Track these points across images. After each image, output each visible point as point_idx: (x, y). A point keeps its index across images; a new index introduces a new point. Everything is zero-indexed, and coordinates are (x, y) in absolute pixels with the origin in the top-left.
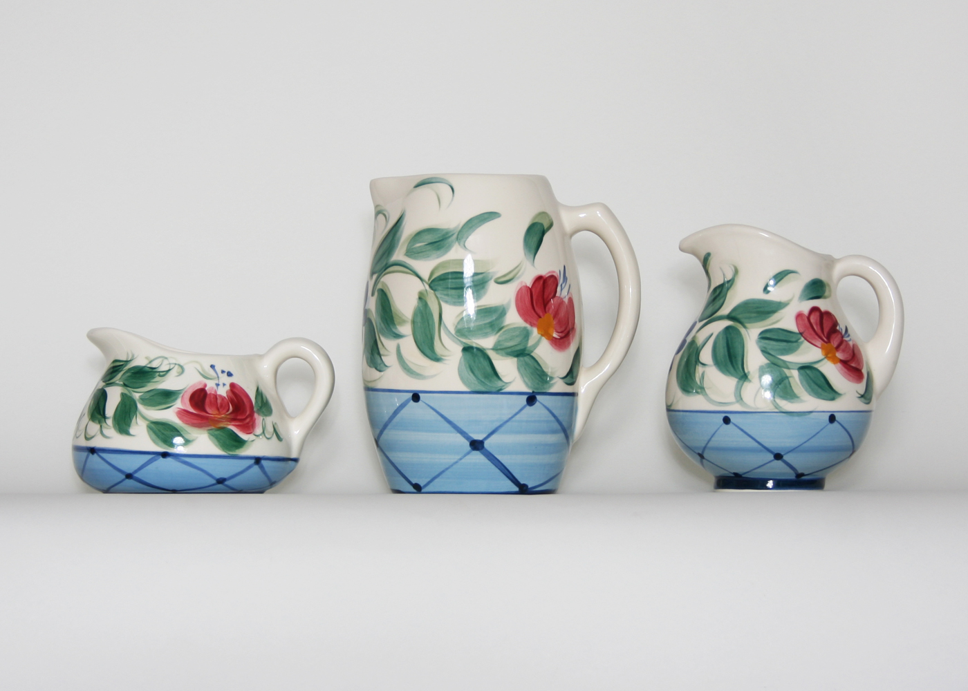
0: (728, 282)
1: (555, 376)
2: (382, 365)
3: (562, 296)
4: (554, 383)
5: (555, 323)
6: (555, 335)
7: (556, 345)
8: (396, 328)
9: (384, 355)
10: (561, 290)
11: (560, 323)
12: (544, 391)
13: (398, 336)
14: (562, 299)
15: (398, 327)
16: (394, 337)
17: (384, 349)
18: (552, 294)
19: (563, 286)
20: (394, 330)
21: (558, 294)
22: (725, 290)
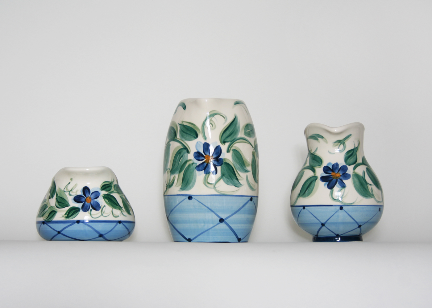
0: (356, 148)
2: (239, 184)
8: (246, 168)
9: (240, 180)
13: (247, 171)
15: (247, 167)
16: (245, 172)
17: (240, 177)
20: (245, 169)
22: (355, 151)
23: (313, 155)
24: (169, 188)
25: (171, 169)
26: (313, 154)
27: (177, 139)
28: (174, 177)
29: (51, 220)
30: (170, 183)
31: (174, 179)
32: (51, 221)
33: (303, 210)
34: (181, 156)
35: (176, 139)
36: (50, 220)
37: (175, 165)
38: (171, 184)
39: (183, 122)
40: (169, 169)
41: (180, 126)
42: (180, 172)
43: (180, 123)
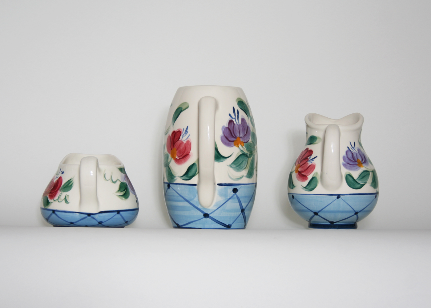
1: (176, 176)
3: (183, 140)
4: (176, 179)
5: (177, 152)
6: (177, 157)
7: (177, 162)
10: (183, 137)
11: (180, 152)
12: (172, 182)
14: (182, 141)
18: (178, 139)
19: (184, 135)
21: (180, 139)
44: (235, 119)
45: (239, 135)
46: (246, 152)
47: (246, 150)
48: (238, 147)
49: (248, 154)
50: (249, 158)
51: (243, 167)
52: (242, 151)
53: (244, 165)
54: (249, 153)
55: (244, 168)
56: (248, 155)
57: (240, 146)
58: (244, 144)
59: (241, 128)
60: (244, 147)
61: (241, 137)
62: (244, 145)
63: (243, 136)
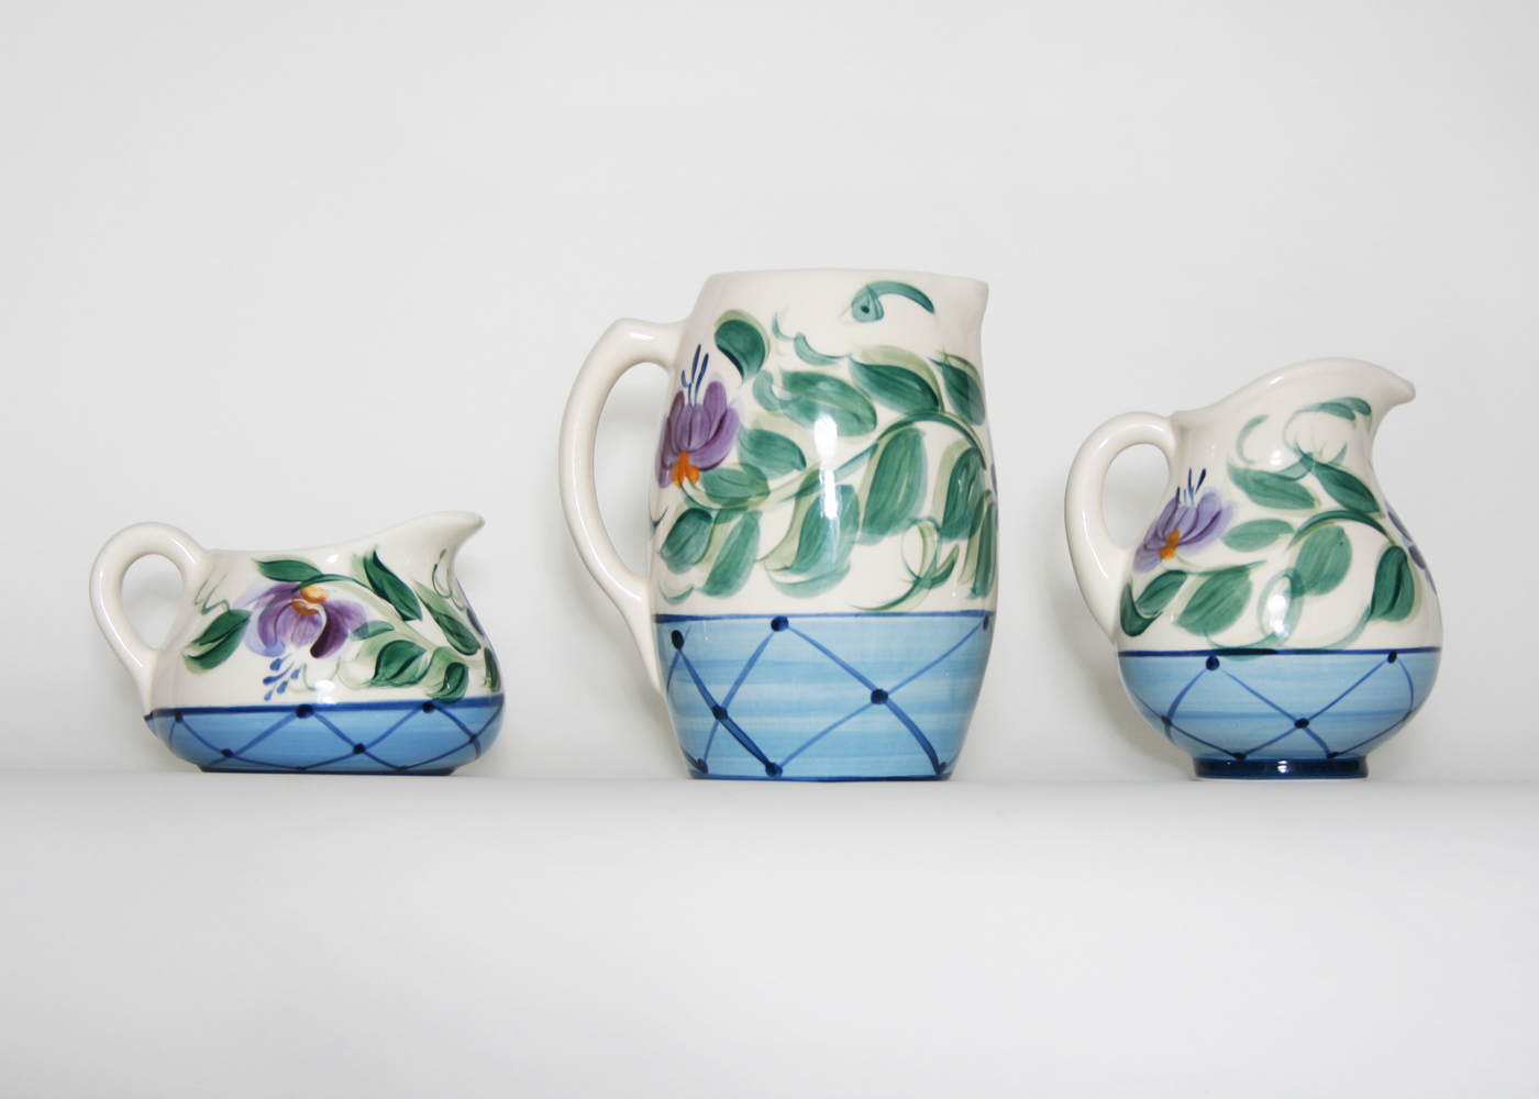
23: (1332, 472)
24: (930, 588)
25: (940, 521)
26: (1333, 469)
27: (946, 415)
28: (956, 549)
29: (458, 696)
30: (936, 570)
31: (954, 555)
32: (459, 700)
33: (1387, 665)
34: (970, 476)
35: (940, 413)
36: (456, 695)
37: (955, 507)
38: (938, 574)
39: (946, 356)
40: (931, 519)
41: (940, 368)
42: (971, 534)
43: (940, 358)
44: (690, 386)
45: (686, 444)
46: (703, 500)
47: (705, 495)
48: (681, 485)
49: (711, 509)
50: (716, 522)
51: (690, 558)
52: (690, 498)
53: (697, 550)
54: (718, 506)
55: (696, 558)
56: (714, 515)
57: (686, 483)
58: (701, 473)
59: (699, 417)
60: (698, 485)
61: (693, 451)
62: (697, 478)
63: (698, 447)
